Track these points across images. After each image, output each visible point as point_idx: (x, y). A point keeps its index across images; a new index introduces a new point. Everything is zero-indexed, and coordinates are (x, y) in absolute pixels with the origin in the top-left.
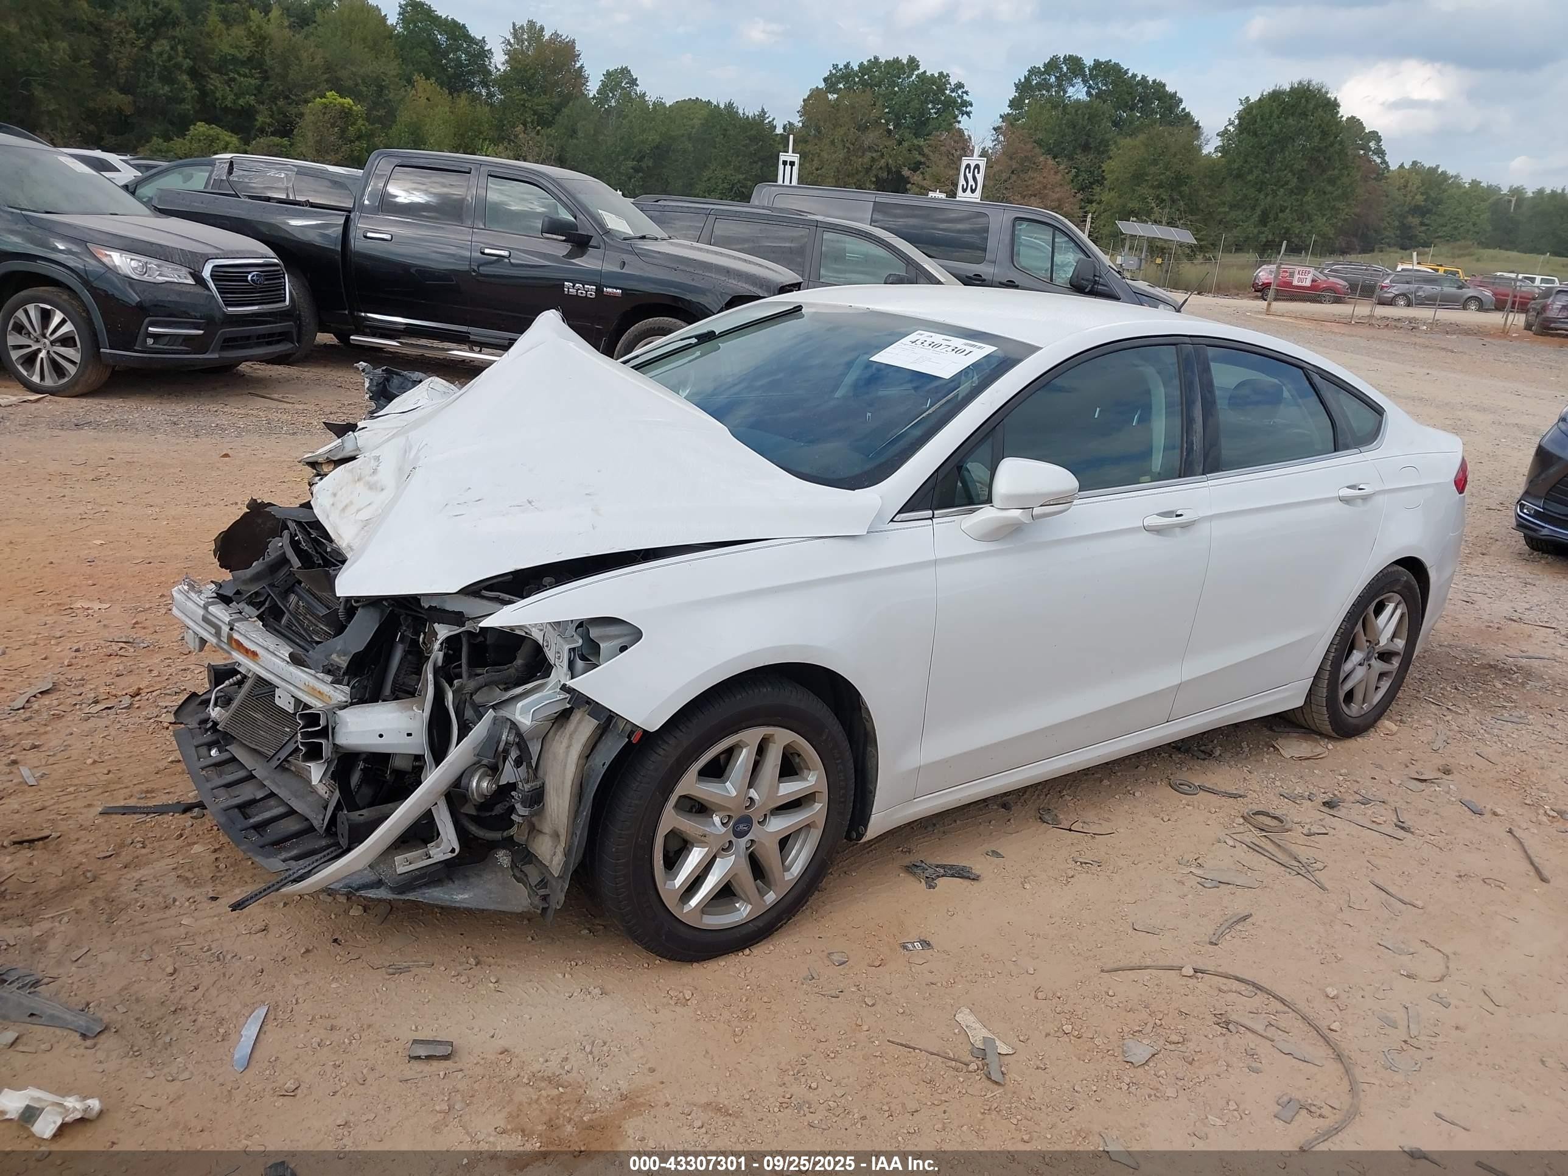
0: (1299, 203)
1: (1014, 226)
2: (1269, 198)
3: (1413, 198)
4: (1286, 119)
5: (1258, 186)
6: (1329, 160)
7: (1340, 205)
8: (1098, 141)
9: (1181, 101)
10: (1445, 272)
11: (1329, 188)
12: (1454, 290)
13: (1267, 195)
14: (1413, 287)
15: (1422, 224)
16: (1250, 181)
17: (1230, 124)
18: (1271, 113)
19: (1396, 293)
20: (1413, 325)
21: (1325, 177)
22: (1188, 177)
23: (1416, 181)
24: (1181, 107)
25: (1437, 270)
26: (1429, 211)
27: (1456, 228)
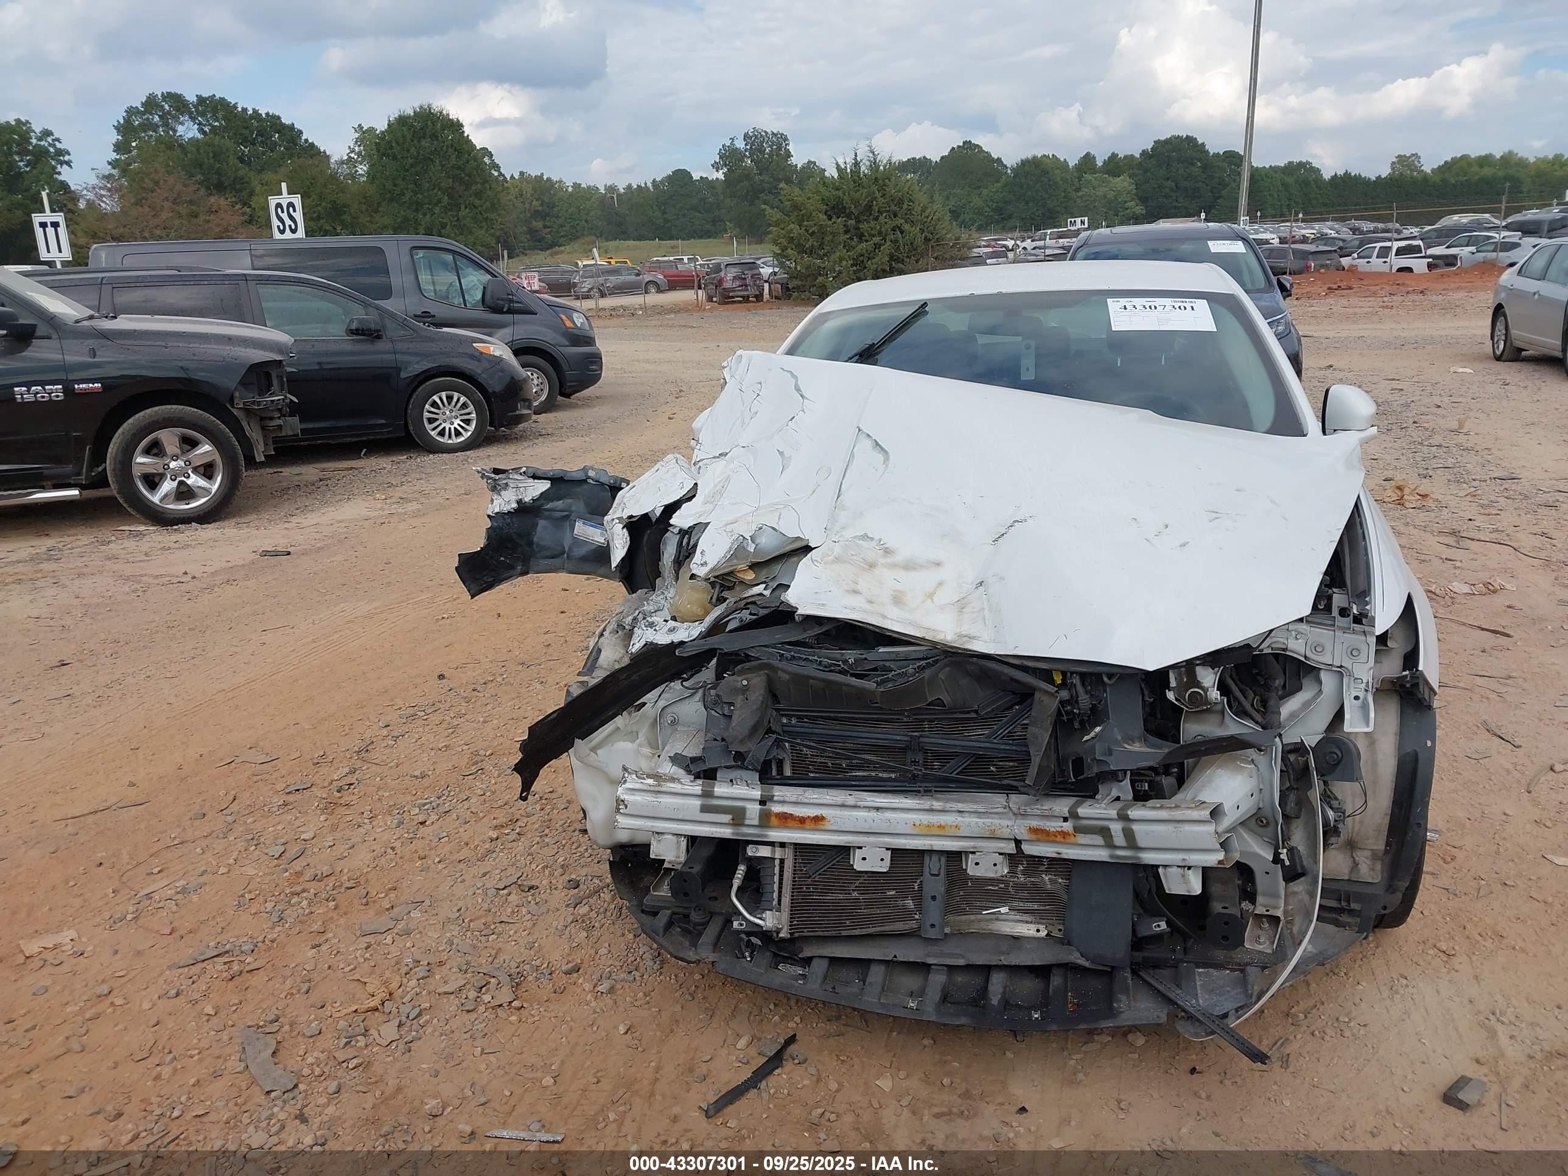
0: (456, 219)
1: (412, 256)
2: (428, 216)
3: (531, 204)
4: (419, 141)
5: (414, 207)
6: (470, 177)
7: (493, 216)
8: (232, 179)
9: (301, 132)
10: (616, 262)
11: (477, 202)
12: (633, 278)
13: (425, 215)
14: (601, 279)
15: (545, 227)
16: (405, 202)
17: (352, 152)
18: (404, 137)
19: (590, 287)
20: (630, 313)
21: (471, 192)
22: (345, 206)
23: (528, 190)
24: (303, 138)
25: (610, 262)
26: (548, 215)
27: (573, 227)
